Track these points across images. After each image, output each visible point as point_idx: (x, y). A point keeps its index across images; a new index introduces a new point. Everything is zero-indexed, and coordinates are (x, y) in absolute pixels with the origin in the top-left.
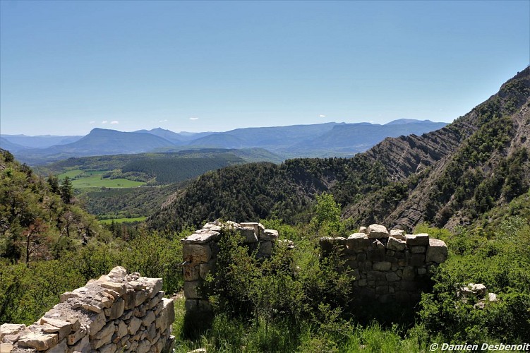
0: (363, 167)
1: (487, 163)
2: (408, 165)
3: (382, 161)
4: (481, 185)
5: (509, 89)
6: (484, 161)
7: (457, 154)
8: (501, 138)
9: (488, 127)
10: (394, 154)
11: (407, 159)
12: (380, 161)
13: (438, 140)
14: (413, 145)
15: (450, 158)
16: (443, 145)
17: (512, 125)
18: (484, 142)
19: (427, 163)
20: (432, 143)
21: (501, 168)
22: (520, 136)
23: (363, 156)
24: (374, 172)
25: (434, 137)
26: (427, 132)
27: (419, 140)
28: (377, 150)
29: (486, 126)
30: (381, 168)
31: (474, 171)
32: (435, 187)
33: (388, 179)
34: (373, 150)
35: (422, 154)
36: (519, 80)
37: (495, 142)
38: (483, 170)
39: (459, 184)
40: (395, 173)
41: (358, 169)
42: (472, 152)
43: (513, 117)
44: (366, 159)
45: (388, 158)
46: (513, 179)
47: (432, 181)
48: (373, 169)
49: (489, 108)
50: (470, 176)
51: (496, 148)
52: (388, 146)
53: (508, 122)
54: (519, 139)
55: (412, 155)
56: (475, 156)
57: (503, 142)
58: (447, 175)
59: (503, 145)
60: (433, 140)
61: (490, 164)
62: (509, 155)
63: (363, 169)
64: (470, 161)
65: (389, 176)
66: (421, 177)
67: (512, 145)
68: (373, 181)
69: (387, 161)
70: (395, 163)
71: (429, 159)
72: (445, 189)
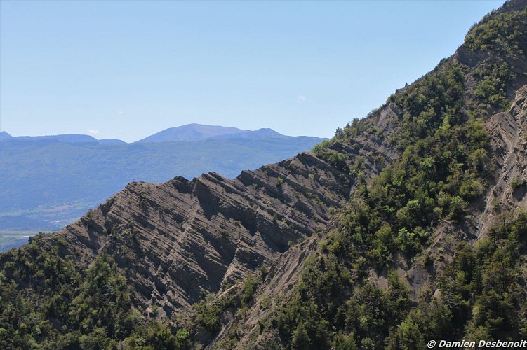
0: (55, 277)
1: (420, 260)
2: (196, 268)
3: (117, 259)
4: (404, 327)
5: (488, 42)
6: (411, 253)
7: (334, 233)
8: (458, 186)
9: (422, 152)
10: (153, 236)
11: (192, 250)
12: (110, 258)
13: (287, 189)
14: (210, 205)
15: (313, 246)
16: (300, 207)
17: (488, 148)
18: (410, 196)
19: (252, 261)
20: (269, 200)
21: (461, 275)
22: (511, 180)
23: (54, 241)
24: (91, 293)
25: (273, 182)
26: (252, 165)
27: (229, 190)
28: (101, 222)
29: (416, 148)
30: (112, 280)
31: (382, 284)
32: (270, 335)
33: (135, 313)
34: (88, 222)
35: (238, 233)
36: (516, 14)
37: (443, 198)
38: (410, 280)
39: (341, 325)
40: (155, 293)
41: (38, 284)
42: (378, 226)
43: (489, 125)
44: (63, 250)
45: (136, 246)
46: (494, 307)
47: (263, 315)
48: (85, 285)
49: (431, 96)
50: (373, 298)
51: (445, 213)
52: (136, 210)
53: (478, 140)
54: (508, 189)
55: (207, 237)
56: (387, 240)
57: (465, 198)
58: (304, 298)
59: (463, 205)
60: (271, 192)
61: (429, 264)
62: (482, 238)
63: (52, 285)
64: (370, 253)
65: (136, 304)
66: (232, 306)
67: (489, 206)
68: (85, 324)
69: (132, 255)
70: (157, 262)
71: (261, 249)
72: (301, 340)
